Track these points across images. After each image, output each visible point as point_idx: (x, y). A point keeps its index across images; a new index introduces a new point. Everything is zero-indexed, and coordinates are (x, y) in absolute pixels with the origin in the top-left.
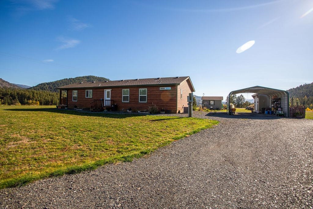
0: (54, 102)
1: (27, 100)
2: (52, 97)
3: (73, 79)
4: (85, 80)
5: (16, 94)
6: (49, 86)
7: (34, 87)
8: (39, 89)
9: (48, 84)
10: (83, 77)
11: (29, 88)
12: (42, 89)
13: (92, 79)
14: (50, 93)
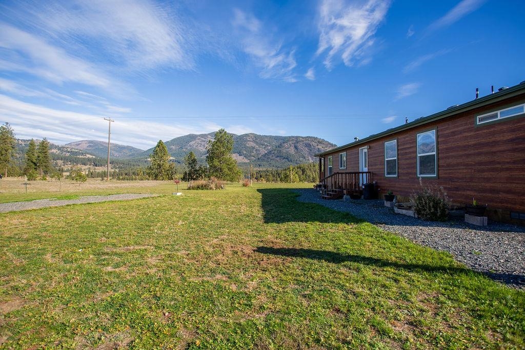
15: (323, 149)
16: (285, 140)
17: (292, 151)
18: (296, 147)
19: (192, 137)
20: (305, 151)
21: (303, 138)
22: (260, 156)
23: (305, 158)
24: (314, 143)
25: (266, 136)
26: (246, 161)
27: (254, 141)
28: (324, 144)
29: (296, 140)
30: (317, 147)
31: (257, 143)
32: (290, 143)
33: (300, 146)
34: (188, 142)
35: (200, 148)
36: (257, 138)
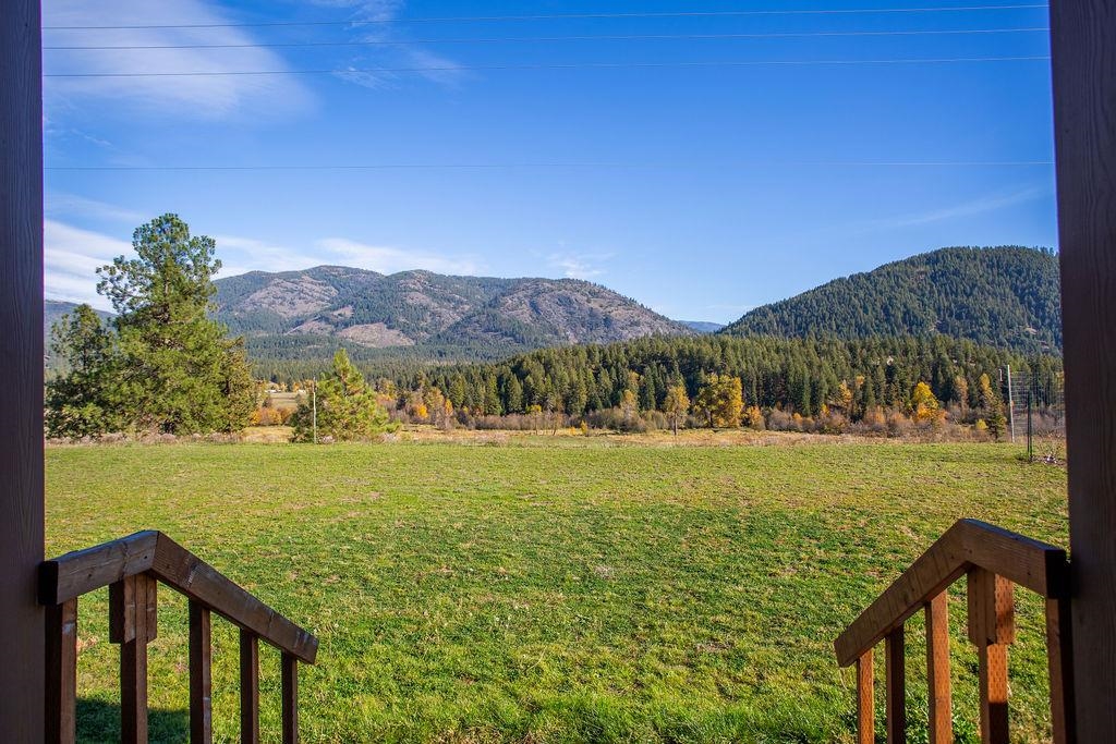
0: (792, 379)
1: (707, 372)
2: (787, 359)
3: (868, 276)
4: (921, 273)
5: (675, 354)
6: (778, 315)
7: (733, 325)
8: (747, 333)
9: (774, 308)
10: (911, 262)
11: (717, 329)
12: (758, 328)
13: (953, 264)
14: (780, 343)
15: (601, 310)
16: (508, 287)
17: (524, 315)
18: (534, 307)
19: (258, 280)
20: (558, 316)
21: (551, 282)
22: (443, 329)
23: (556, 333)
24: (579, 296)
25: (459, 278)
26: (407, 342)
27: (426, 291)
28: (603, 297)
29: (535, 289)
30: (587, 306)
31: (434, 296)
32: (521, 295)
33: (545, 303)
34: (245, 293)
35: (280, 307)
36: (435, 285)
